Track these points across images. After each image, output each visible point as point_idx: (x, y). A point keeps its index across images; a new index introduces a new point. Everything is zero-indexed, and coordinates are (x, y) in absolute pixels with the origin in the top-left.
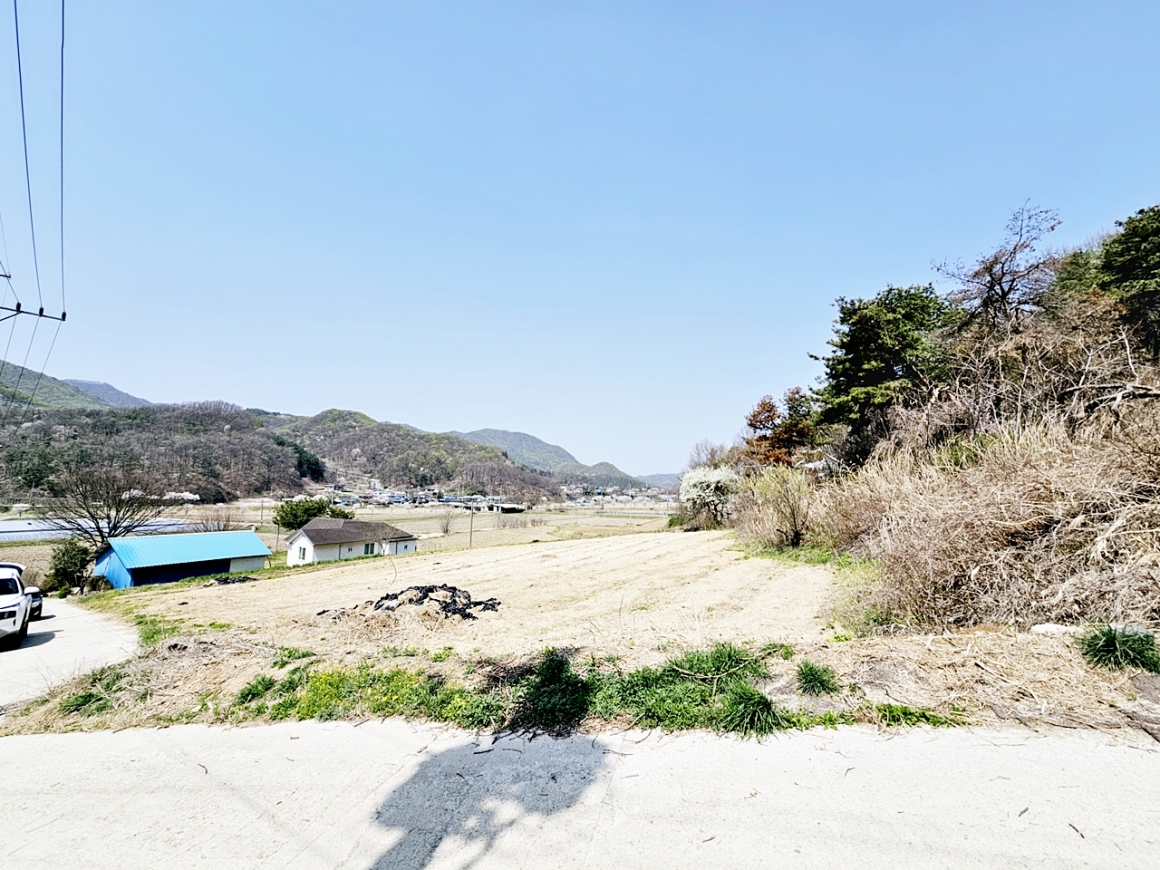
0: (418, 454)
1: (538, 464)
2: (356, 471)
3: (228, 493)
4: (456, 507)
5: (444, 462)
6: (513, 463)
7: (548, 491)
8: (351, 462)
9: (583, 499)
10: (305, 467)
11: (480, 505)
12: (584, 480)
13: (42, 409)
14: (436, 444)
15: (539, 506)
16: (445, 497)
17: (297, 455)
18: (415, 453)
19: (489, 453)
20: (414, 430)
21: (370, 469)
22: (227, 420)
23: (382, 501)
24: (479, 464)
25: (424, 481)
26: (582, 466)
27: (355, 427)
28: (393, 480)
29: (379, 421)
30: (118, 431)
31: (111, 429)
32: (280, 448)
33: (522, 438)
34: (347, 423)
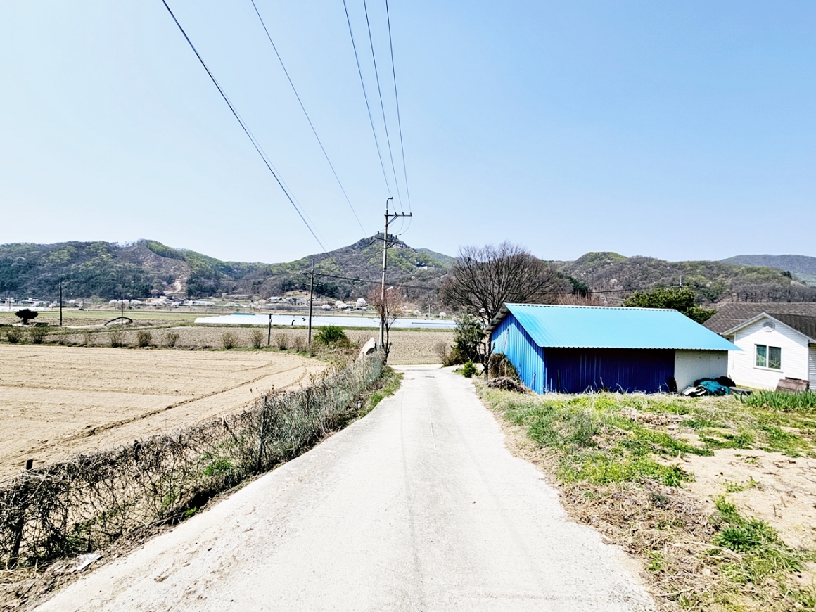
8: (610, 289)
17: (572, 284)
21: (626, 294)
27: (609, 264)
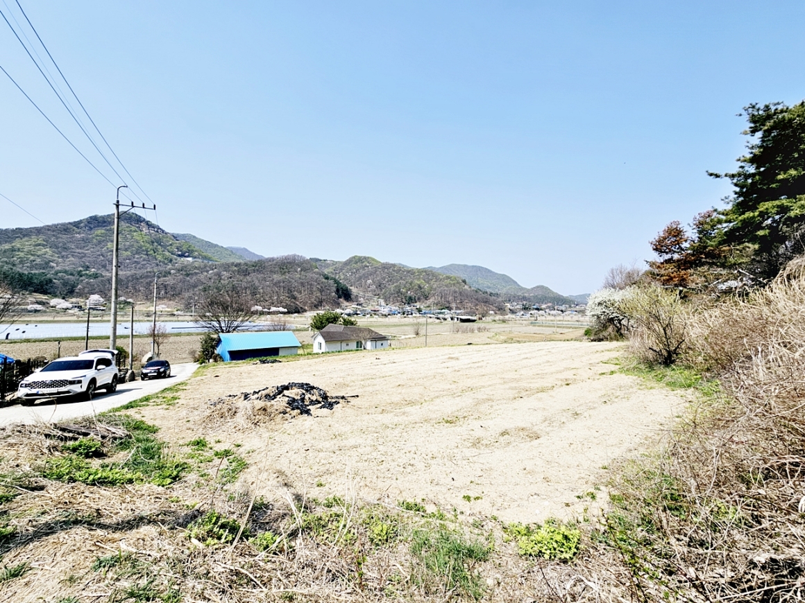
0: (407, 282)
1: (490, 288)
2: (370, 294)
3: (301, 308)
4: (430, 317)
5: (423, 288)
6: (470, 287)
7: (496, 307)
8: (367, 288)
9: (522, 313)
10: (340, 292)
11: (446, 317)
12: (524, 298)
13: (217, 263)
14: (418, 275)
15: (487, 318)
16: (423, 311)
17: (336, 285)
18: (404, 282)
19: (453, 280)
20: (404, 266)
21: (378, 293)
22: (298, 265)
23: (384, 313)
24: (446, 288)
25: (410, 301)
26: (522, 289)
27: (368, 266)
28: (391, 300)
29: (382, 262)
30: (249, 274)
31: (246, 273)
32: (326, 281)
33: (478, 269)
34: (364, 264)
